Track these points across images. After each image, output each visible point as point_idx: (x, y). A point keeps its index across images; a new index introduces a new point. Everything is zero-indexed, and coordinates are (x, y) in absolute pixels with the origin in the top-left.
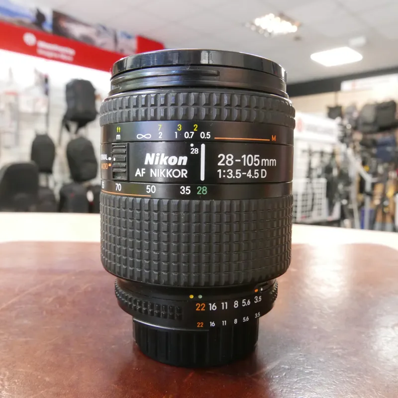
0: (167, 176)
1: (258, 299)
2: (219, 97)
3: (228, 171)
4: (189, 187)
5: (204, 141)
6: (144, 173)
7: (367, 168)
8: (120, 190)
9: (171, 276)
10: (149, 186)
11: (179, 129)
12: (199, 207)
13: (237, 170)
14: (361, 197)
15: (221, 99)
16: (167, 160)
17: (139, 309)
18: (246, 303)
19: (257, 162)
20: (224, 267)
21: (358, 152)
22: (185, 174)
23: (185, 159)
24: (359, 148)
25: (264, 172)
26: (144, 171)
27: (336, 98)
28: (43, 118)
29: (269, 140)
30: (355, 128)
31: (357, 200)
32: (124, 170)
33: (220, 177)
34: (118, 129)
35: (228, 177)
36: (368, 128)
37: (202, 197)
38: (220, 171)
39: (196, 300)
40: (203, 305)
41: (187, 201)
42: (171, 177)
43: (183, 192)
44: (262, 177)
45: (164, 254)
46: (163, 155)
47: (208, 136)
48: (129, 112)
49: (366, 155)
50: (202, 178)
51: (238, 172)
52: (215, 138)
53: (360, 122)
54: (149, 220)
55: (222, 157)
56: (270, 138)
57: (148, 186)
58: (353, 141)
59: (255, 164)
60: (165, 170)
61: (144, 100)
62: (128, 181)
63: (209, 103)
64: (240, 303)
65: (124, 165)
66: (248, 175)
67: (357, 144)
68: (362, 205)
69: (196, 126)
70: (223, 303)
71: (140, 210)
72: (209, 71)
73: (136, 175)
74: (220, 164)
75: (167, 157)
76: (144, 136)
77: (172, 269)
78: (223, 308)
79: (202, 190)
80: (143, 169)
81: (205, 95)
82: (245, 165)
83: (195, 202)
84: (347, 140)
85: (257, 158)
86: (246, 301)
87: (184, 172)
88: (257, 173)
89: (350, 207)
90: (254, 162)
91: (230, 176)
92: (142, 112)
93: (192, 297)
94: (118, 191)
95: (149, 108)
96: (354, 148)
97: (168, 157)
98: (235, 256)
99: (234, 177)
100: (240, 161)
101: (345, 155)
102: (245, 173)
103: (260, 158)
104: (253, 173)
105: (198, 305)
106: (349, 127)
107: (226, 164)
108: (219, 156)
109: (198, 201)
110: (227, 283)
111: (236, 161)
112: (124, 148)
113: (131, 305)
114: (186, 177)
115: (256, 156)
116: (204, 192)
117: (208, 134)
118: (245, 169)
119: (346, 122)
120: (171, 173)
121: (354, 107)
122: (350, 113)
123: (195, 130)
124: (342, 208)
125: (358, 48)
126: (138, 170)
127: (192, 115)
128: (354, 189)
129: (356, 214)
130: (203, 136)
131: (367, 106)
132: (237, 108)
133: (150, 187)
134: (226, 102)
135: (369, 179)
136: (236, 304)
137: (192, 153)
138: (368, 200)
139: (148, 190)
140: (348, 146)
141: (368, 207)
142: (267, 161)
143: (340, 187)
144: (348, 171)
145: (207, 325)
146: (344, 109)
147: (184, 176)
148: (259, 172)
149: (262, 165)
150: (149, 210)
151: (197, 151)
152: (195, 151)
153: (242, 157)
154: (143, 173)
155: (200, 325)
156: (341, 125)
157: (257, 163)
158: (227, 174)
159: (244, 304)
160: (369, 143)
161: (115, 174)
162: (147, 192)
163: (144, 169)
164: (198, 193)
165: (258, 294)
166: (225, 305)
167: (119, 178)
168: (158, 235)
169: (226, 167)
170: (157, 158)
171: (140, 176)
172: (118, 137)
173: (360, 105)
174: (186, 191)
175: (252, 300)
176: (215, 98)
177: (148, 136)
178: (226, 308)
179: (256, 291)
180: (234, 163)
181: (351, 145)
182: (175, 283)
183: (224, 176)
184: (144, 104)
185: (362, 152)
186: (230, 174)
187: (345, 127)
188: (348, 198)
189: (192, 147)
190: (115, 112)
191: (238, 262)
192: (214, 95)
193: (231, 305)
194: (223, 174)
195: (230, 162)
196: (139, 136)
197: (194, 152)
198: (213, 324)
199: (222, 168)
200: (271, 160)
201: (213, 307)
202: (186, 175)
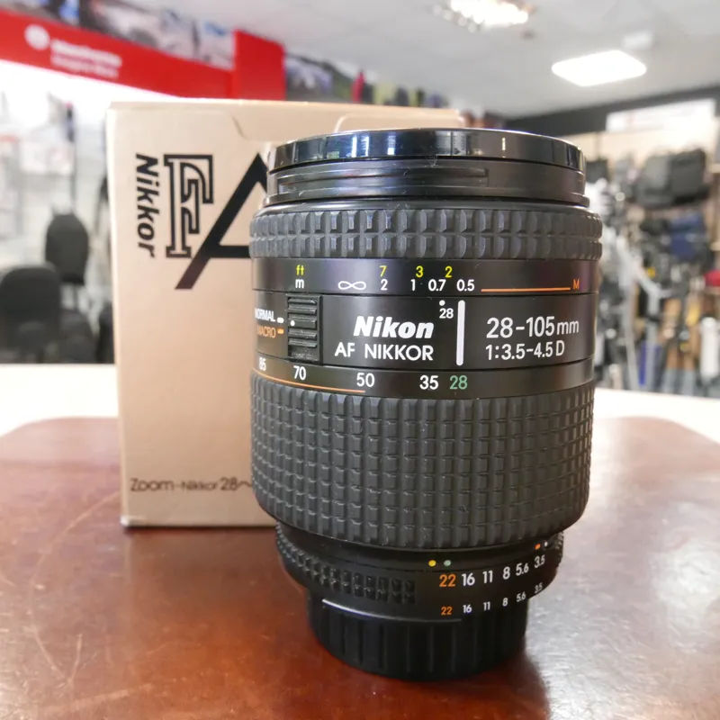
0: (397, 358)
1: (540, 561)
2: (489, 216)
3: (504, 347)
4: (436, 377)
5: (465, 296)
6: (353, 350)
7: (652, 272)
8: (303, 379)
9: (402, 530)
10: (363, 374)
11: (420, 274)
12: (454, 411)
13: (519, 345)
14: (641, 324)
15: (493, 221)
16: (397, 330)
17: (335, 584)
18: (523, 570)
19: (550, 329)
20: (494, 514)
21: (636, 244)
22: (429, 355)
23: (430, 327)
24: (638, 236)
25: (560, 344)
26: (352, 347)
27: (598, 145)
28: (65, 184)
29: (569, 289)
30: (631, 200)
31: (634, 330)
32: (313, 345)
33: (490, 358)
34: (300, 269)
35: (503, 357)
36: (654, 200)
37: (459, 395)
38: (489, 347)
39: (440, 570)
40: (452, 578)
41: (433, 402)
42: (404, 358)
43: (424, 385)
44: (558, 354)
45: (388, 492)
46: (389, 319)
47: (471, 287)
48: (322, 240)
49: (651, 248)
50: (460, 361)
51: (520, 348)
52: (483, 290)
53: (641, 188)
54: (362, 434)
55: (493, 323)
56: (571, 286)
57: (359, 374)
58: (628, 224)
59: (547, 333)
60: (392, 346)
61: (351, 220)
62: (321, 363)
63: (472, 228)
64: (513, 571)
65: (313, 334)
66: (535, 353)
67: (635, 230)
68: (641, 339)
69: (449, 270)
70: (485, 573)
71: (345, 415)
72: (471, 169)
73: (336, 354)
74: (489, 335)
75: (396, 324)
76: (351, 286)
77: (403, 519)
78: (485, 581)
79: (459, 382)
80: (350, 344)
81: (466, 213)
82: (531, 335)
83: (446, 404)
84: (616, 222)
85: (550, 321)
86: (522, 567)
87: (428, 350)
88: (550, 348)
89: (621, 342)
90: (546, 329)
91: (506, 355)
92: (348, 242)
93: (432, 563)
94: (298, 380)
95: (363, 235)
96: (630, 235)
97: (398, 324)
98: (512, 495)
99: (513, 358)
100: (523, 328)
101: (613, 249)
102: (531, 350)
103: (555, 322)
104: (543, 350)
105: (443, 578)
106: (621, 197)
107: (500, 336)
108: (489, 322)
109: (450, 402)
110: (498, 541)
111: (518, 328)
112: (312, 304)
113: (318, 578)
114: (431, 359)
115: (549, 318)
116: (463, 385)
117: (470, 283)
118: (532, 342)
119: (614, 188)
120: (404, 352)
121: (629, 160)
122: (624, 172)
123: (447, 276)
124: (607, 343)
125: (640, 53)
126: (341, 345)
127: (442, 250)
128: (627, 310)
129: (632, 356)
130: (461, 286)
131: (653, 159)
132: (520, 235)
133: (364, 377)
134: (501, 226)
135: (655, 292)
136: (507, 572)
137: (441, 317)
138: (652, 329)
139: (360, 382)
140: (618, 233)
141: (653, 342)
142: (565, 326)
143: (604, 306)
144: (617, 278)
145: (458, 611)
146: (612, 165)
147: (427, 358)
148: (554, 346)
149: (558, 333)
150: (362, 416)
151: (451, 313)
152: (446, 313)
153: (528, 321)
154: (350, 350)
155: (447, 610)
156: (605, 193)
157: (550, 331)
158: (502, 352)
159: (519, 571)
160: (657, 226)
161: (291, 348)
162: (358, 384)
163: (353, 344)
164: (452, 388)
165: (540, 553)
166: (488, 576)
167: (300, 356)
168: (379, 460)
169: (501, 341)
170: (378, 326)
171: (345, 355)
172: (300, 283)
173: (641, 157)
174: (430, 384)
175: (532, 564)
176: (484, 218)
177: (361, 286)
178: (491, 580)
179: (538, 547)
180: (514, 333)
181: (624, 231)
182: (408, 545)
183: (497, 356)
184: (352, 227)
185: (643, 242)
186: (506, 352)
187: (613, 198)
188: (616, 325)
189: (443, 307)
190: (291, 237)
191: (516, 504)
192: (482, 213)
193: (498, 574)
194: (494, 352)
195: (506, 332)
196: (343, 285)
197: (445, 315)
198: (467, 609)
199: (492, 342)
200: (571, 323)
201: (469, 580)
202: (431, 355)
